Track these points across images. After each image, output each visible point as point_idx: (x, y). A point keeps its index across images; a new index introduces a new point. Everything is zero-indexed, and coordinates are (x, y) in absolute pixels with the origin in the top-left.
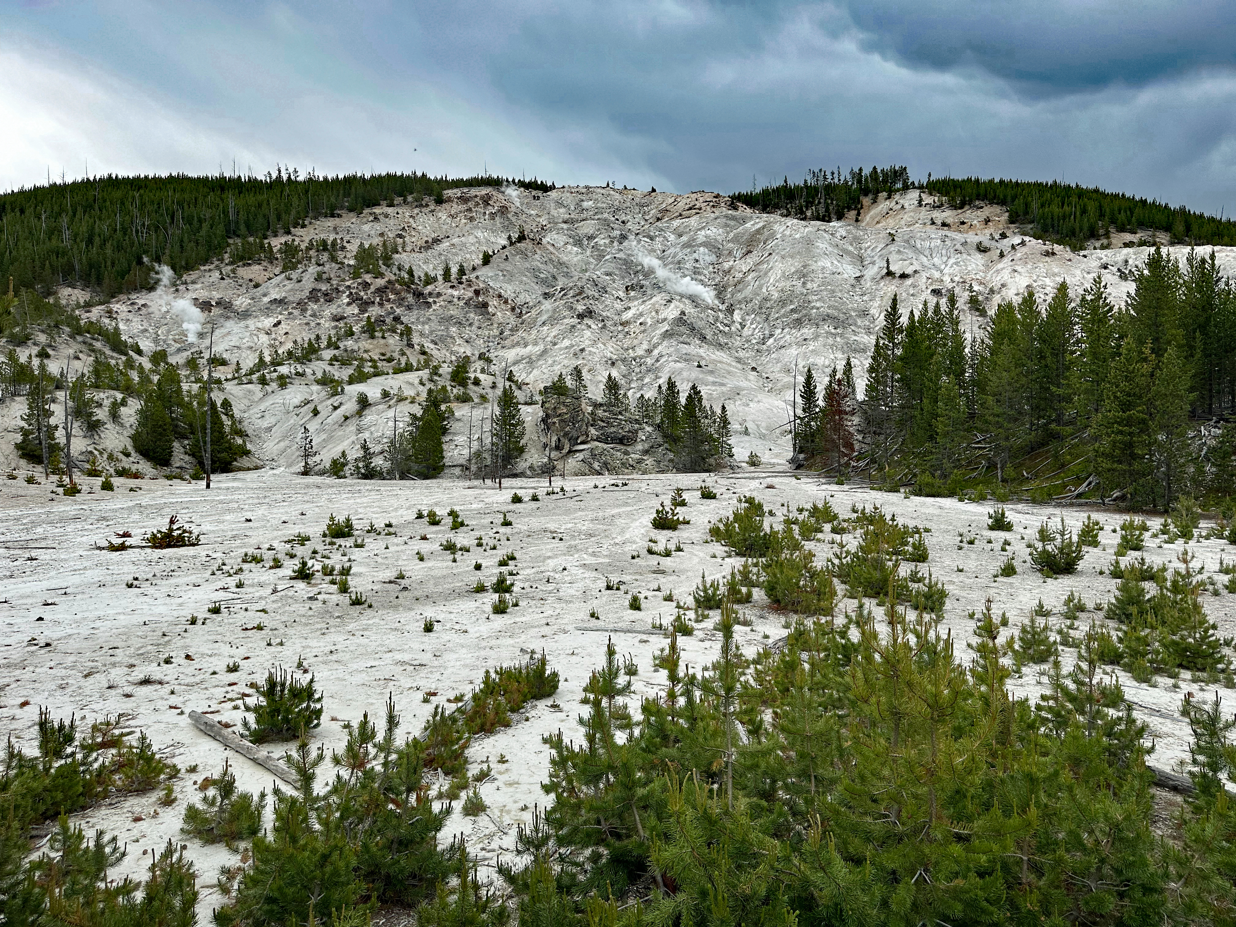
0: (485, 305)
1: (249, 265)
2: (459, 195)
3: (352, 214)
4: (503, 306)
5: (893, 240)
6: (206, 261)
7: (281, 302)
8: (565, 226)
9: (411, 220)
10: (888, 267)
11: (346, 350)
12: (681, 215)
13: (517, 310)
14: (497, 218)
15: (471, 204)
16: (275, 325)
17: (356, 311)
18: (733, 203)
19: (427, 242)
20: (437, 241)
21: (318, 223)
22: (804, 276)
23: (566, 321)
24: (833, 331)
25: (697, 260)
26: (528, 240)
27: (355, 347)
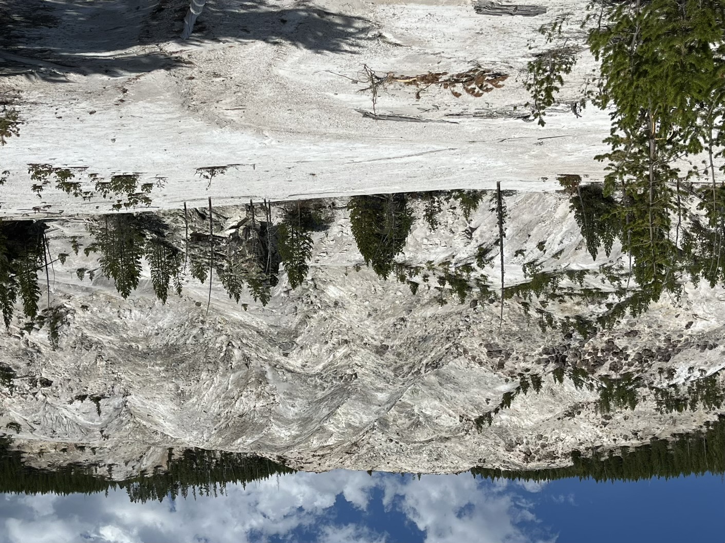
2: (557, 461)
3: (663, 437)
11: (600, 303)
17: (616, 342)
19: (579, 413)
20: (570, 414)
21: (694, 428)
22: (179, 395)
23: (397, 342)
24: (133, 344)
25: (293, 406)
26: (473, 419)
27: (591, 307)
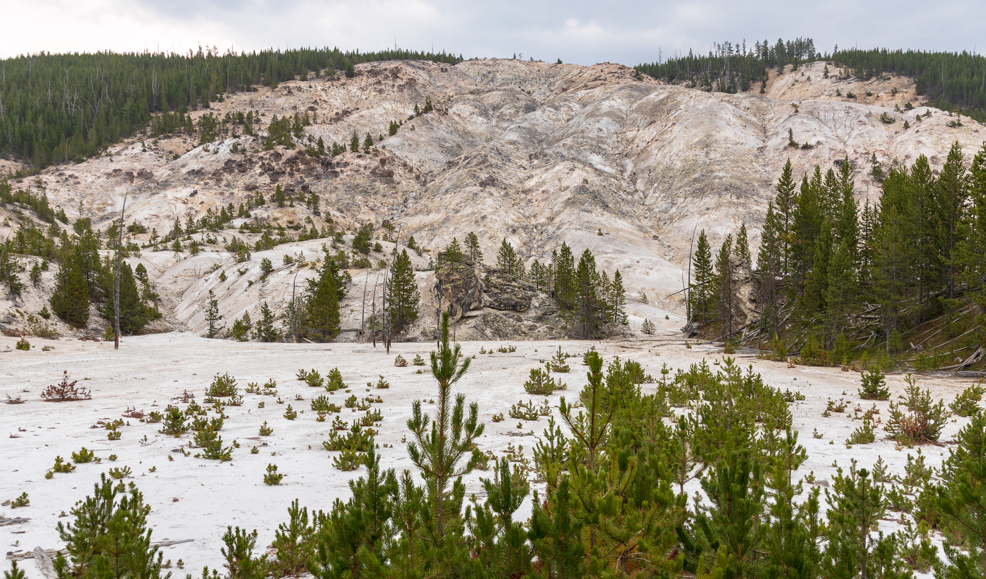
0: (390, 174)
1: (169, 137)
2: (369, 68)
3: (266, 88)
4: (408, 175)
5: (797, 111)
6: (130, 134)
7: (198, 173)
8: (471, 97)
9: (323, 93)
10: (791, 138)
11: (256, 218)
12: (586, 86)
13: (422, 179)
14: (405, 91)
15: (380, 78)
16: (192, 195)
17: (268, 181)
18: (637, 74)
19: (337, 114)
20: (346, 113)
21: (235, 97)
22: (707, 146)
23: (468, 189)
24: (735, 200)
25: (601, 130)
26: (434, 111)
27: (265, 215)
